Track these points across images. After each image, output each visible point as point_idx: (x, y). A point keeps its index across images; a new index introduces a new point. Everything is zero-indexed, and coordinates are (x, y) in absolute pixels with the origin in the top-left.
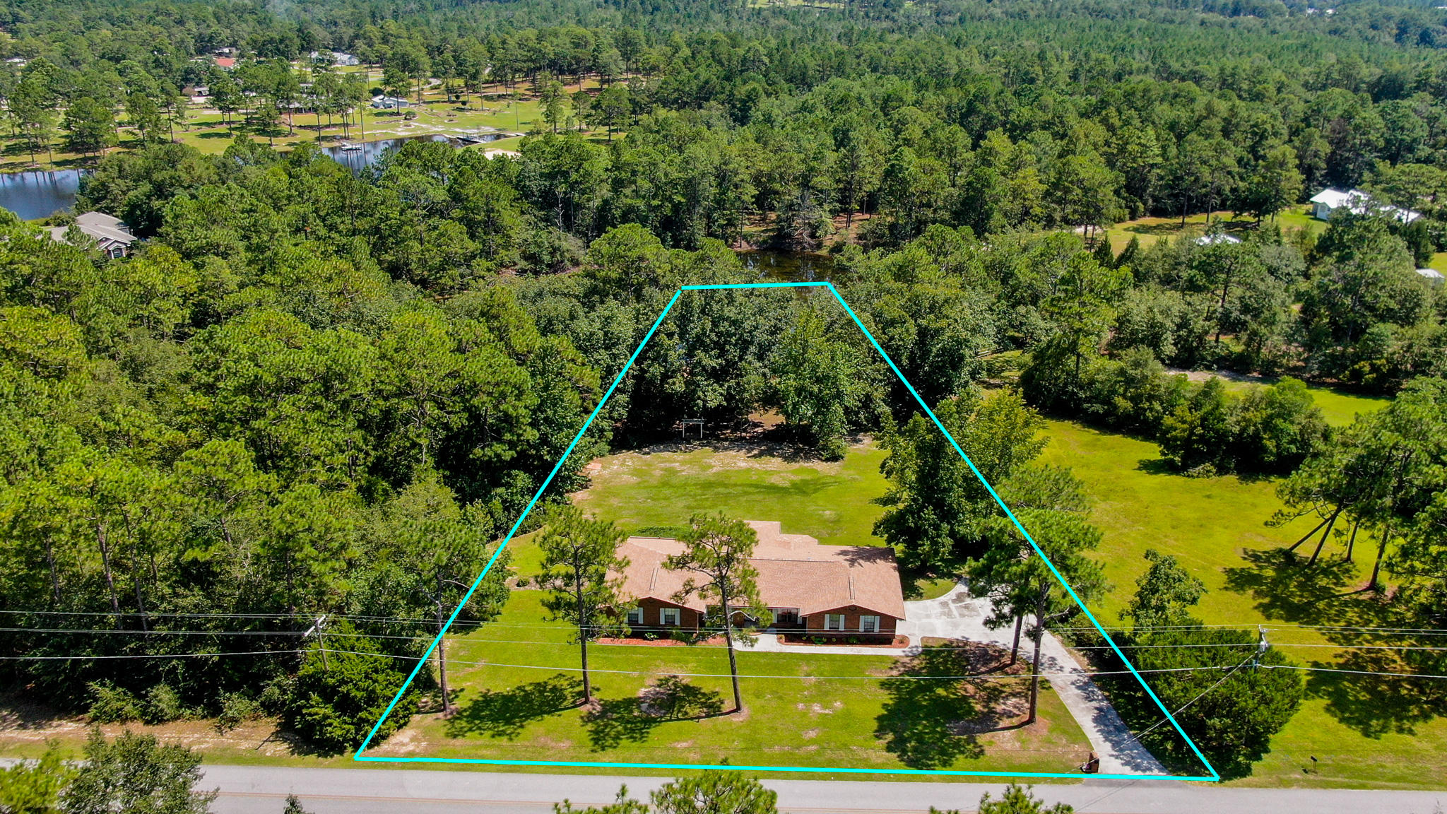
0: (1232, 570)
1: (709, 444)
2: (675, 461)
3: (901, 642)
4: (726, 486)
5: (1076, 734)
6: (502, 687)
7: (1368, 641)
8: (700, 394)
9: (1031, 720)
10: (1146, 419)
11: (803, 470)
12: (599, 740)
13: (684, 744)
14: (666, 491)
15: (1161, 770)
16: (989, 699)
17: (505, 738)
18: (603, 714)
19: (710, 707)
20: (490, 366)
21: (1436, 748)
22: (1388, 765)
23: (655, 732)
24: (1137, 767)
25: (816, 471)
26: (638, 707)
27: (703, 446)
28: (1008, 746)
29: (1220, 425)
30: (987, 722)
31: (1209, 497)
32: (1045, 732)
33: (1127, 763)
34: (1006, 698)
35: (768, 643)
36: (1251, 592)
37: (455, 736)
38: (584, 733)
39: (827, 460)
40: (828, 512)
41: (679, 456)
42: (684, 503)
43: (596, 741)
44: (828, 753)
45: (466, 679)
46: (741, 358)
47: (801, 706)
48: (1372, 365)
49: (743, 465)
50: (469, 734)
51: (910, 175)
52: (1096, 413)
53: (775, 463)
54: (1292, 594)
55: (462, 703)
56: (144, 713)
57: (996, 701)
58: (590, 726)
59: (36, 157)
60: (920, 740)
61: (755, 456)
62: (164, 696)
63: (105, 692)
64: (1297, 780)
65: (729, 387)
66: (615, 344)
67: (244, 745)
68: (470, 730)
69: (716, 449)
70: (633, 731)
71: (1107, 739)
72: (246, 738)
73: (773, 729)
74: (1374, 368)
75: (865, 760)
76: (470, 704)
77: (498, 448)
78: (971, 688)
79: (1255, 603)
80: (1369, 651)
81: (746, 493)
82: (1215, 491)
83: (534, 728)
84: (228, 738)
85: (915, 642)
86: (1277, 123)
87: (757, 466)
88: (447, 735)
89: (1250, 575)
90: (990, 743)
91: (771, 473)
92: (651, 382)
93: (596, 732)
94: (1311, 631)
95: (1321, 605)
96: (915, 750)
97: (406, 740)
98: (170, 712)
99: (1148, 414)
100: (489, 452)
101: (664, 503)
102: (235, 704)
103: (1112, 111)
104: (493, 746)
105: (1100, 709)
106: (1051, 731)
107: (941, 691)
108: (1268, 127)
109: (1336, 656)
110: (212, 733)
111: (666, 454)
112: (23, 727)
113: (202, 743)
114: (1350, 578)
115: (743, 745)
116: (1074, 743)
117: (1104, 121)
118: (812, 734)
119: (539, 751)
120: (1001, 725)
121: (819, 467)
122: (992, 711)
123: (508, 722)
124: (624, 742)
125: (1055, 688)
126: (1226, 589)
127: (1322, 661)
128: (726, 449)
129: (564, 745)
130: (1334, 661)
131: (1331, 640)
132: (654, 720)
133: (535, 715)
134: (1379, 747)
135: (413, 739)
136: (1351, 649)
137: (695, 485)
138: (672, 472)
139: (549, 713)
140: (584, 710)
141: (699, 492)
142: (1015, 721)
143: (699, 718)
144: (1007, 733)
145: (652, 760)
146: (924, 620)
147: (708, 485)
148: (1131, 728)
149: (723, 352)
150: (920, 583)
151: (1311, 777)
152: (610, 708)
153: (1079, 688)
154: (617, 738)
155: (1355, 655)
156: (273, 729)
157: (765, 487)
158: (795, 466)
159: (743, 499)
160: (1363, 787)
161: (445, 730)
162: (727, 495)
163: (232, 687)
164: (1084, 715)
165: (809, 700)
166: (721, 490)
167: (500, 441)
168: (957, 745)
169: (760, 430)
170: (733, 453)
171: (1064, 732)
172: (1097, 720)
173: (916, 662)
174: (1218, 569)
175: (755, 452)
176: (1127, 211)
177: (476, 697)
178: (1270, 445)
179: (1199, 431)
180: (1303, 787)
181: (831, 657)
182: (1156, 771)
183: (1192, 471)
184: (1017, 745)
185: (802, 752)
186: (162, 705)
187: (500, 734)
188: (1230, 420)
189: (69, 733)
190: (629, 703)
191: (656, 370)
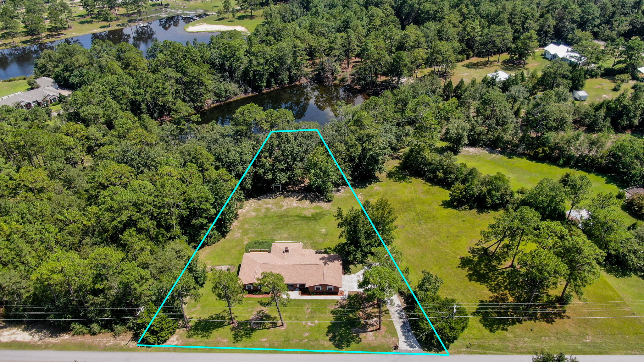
0: (463, 257)
1: (282, 194)
2: (270, 204)
3: (341, 294)
4: (287, 216)
5: (394, 333)
6: (205, 316)
7: (502, 291)
8: (278, 178)
9: (379, 329)
10: (448, 181)
11: (317, 207)
12: (237, 338)
13: (264, 340)
14: (266, 220)
15: (419, 348)
16: (367, 319)
17: (205, 338)
18: (238, 326)
19: (273, 323)
20: (196, 190)
21: (515, 337)
22: (496, 344)
23: (254, 334)
24: (411, 346)
25: (321, 208)
26: (250, 324)
27: (280, 195)
28: (370, 339)
29: (472, 192)
30: (364, 328)
31: (464, 221)
32: (384, 333)
33: (408, 345)
34: (372, 318)
35: (295, 295)
36: (467, 268)
37: (189, 337)
38: (231, 335)
39: (326, 202)
40: (323, 230)
41: (271, 201)
42: (272, 226)
43: (235, 338)
44: (311, 343)
45: (193, 313)
46: (293, 164)
47: (304, 322)
48: (543, 150)
49: (295, 205)
50: (194, 336)
51: (371, 53)
52: (430, 178)
53: (307, 203)
54: (482, 269)
55: (192, 324)
56: (90, 332)
57: (369, 319)
58: (233, 332)
59: (15, 39)
60: (341, 337)
61: (299, 200)
62: (95, 327)
63: (77, 327)
64: (464, 351)
65: (289, 175)
66: (244, 164)
67: (123, 343)
68: (194, 335)
69: (285, 196)
70: (247, 334)
71: (404, 335)
72: (123, 340)
73: (294, 333)
74: (544, 151)
75: (323, 345)
76: (194, 324)
77: (201, 220)
78: (361, 313)
79: (467, 274)
80: (502, 295)
81: (295, 220)
82: (467, 218)
83: (216, 333)
84: (118, 341)
85: (346, 293)
86: (534, 12)
87: (300, 205)
88: (187, 337)
89: (469, 260)
90: (365, 337)
91: (304, 209)
92: (259, 175)
93: (234, 335)
94: (484, 286)
95: (490, 274)
96: (339, 340)
97: (175, 340)
98: (98, 332)
99: (449, 180)
100: (198, 222)
101: (264, 226)
102: (118, 328)
103: (463, 6)
104: (202, 341)
105: (404, 322)
106: (386, 332)
107: (351, 315)
108: (529, 14)
109: (490, 298)
110: (112, 339)
111: (267, 200)
112: (51, 337)
113: (109, 343)
114: (505, 261)
115: (283, 340)
116: (393, 337)
117: (460, 11)
118: (306, 335)
119: (217, 343)
120: (369, 330)
121: (323, 205)
122: (367, 324)
123: (207, 331)
124: (244, 339)
125: (391, 313)
126: (459, 267)
127: (484, 300)
128: (289, 196)
129: (225, 340)
130: (488, 300)
131: (490, 290)
132: (255, 329)
133: (216, 328)
134: (495, 336)
135: (177, 339)
136: (496, 294)
137: (277, 216)
138: (268, 209)
139: (220, 327)
140: (231, 326)
141: (278, 220)
142: (374, 328)
143: (269, 328)
144: (371, 333)
145: (254, 347)
146: (351, 284)
147: (281, 216)
148: (413, 330)
149: (286, 162)
150: (351, 266)
151: (469, 350)
152: (240, 324)
153: (398, 313)
154: (242, 337)
155: (497, 297)
156: (132, 336)
157: (302, 217)
158: (314, 205)
159: (293, 223)
160: (485, 353)
161: (186, 335)
162: (288, 222)
163: (117, 324)
164: (398, 324)
165: (307, 319)
166: (286, 219)
167: (202, 217)
168: (353, 338)
169: (303, 185)
170: (291, 198)
171: (390, 333)
172: (402, 327)
173: (344, 302)
174: (459, 257)
175: (300, 197)
176: (465, 56)
177: (196, 321)
178: (489, 201)
179: (464, 193)
180: (465, 354)
181: (316, 301)
182: (417, 348)
183: (460, 208)
184: (374, 338)
185: (302, 342)
186: (95, 330)
187: (204, 336)
188: (475, 190)
189: (67, 339)
190: (247, 322)
191: (261, 171)
